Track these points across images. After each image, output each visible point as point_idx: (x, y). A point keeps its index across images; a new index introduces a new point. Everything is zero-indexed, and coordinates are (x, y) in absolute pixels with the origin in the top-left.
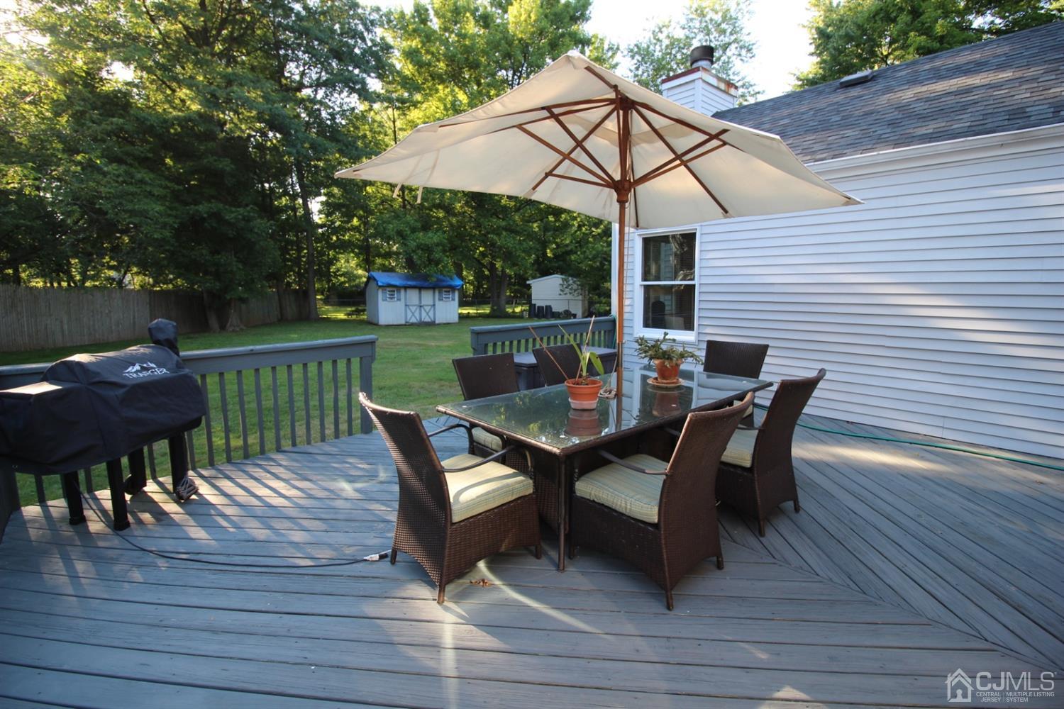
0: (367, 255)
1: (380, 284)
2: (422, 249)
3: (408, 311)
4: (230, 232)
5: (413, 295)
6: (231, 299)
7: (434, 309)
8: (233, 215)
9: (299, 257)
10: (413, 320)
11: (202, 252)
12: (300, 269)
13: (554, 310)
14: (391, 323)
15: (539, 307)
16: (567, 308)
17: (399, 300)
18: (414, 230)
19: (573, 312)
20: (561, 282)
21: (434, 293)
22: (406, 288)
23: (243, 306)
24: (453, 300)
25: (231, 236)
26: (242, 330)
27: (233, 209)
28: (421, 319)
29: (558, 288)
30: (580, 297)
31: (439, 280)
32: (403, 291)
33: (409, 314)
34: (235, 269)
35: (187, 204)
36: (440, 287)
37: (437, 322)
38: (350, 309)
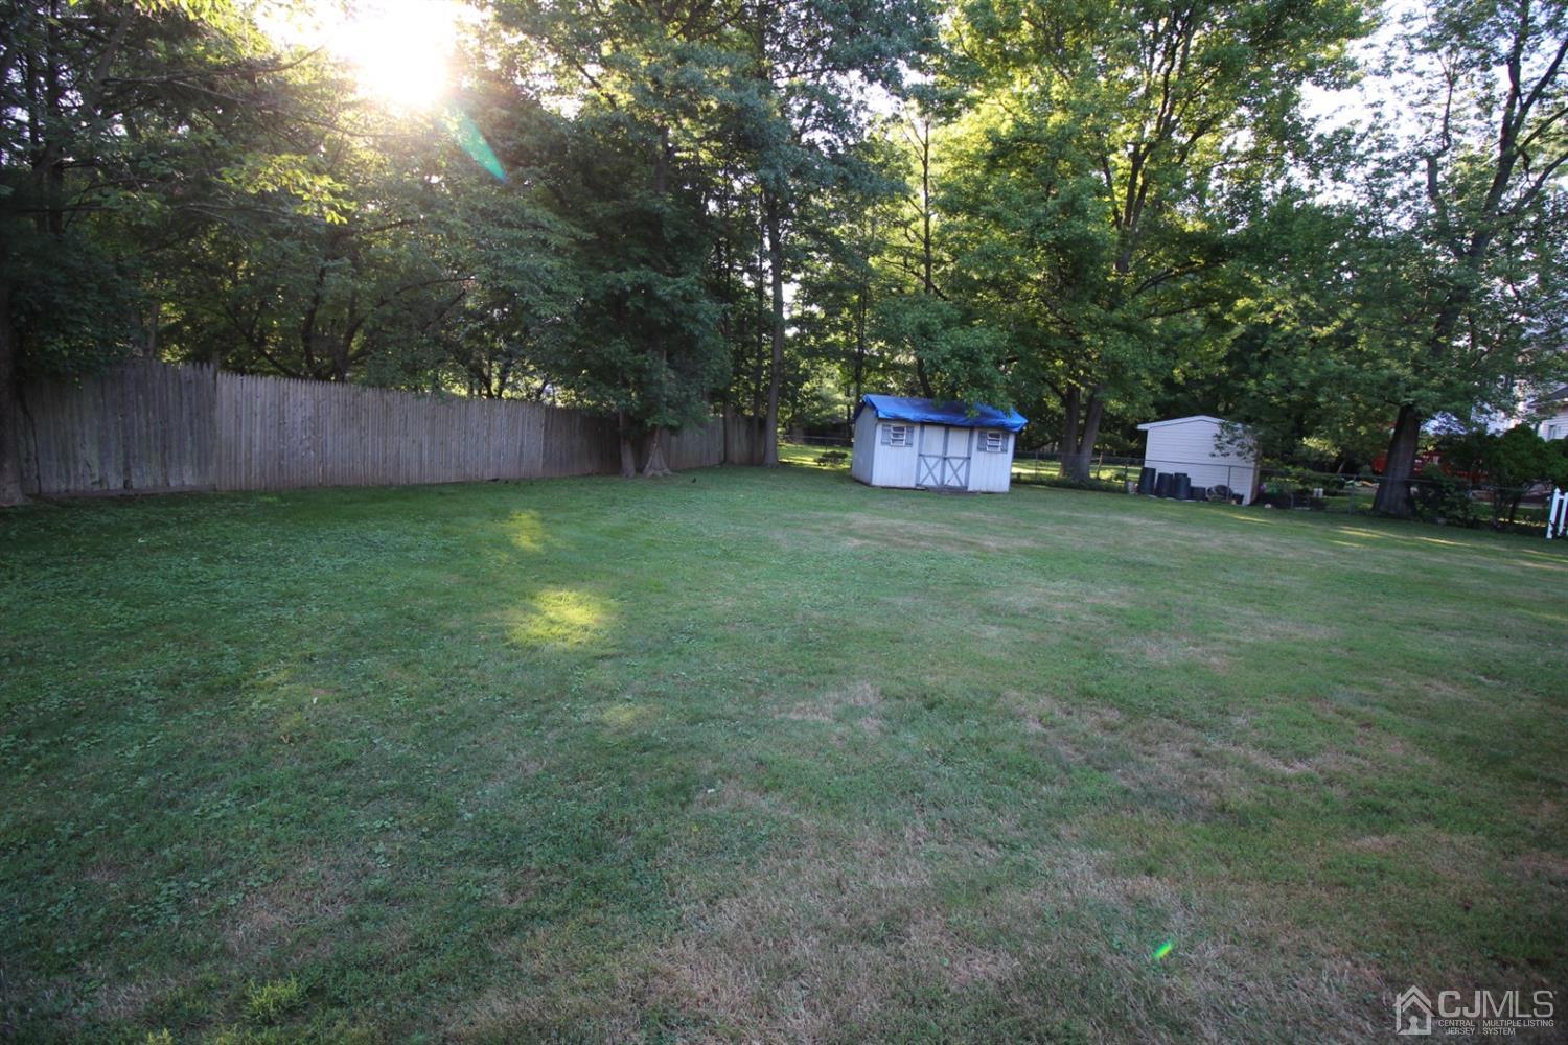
0: (858, 367)
1: (881, 415)
2: (962, 358)
3: (923, 463)
4: (663, 318)
5: (934, 439)
6: (654, 426)
7: (968, 465)
8: (669, 289)
9: (759, 369)
10: (930, 482)
11: (619, 348)
12: (758, 386)
13: (1193, 484)
14: (892, 484)
15: (1161, 475)
16: (1226, 484)
17: (909, 444)
18: (947, 324)
19: (1236, 491)
20: (1218, 431)
21: (971, 435)
22: (923, 424)
23: (674, 439)
24: (1004, 451)
25: (663, 323)
26: (665, 475)
27: (670, 279)
28: (943, 482)
29: (1211, 443)
30: (1253, 465)
31: (984, 415)
32: (917, 430)
33: (924, 471)
34: (664, 379)
35: (602, 269)
36: (985, 428)
37: (970, 489)
38: (823, 451)
